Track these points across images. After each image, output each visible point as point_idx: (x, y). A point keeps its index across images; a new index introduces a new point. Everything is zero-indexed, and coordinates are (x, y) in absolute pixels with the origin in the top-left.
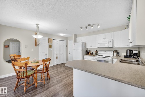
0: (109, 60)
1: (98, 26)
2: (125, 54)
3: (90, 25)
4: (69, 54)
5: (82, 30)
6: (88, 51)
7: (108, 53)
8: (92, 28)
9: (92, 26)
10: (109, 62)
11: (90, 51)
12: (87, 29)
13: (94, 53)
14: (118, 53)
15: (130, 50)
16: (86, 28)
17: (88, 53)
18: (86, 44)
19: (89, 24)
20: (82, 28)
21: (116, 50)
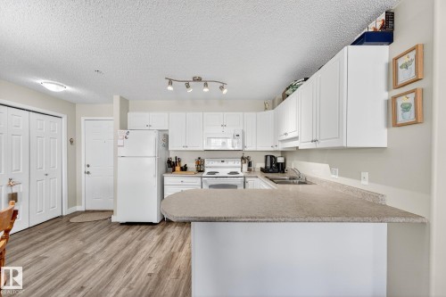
0: (238, 181)
1: (222, 88)
2: (263, 166)
3: (199, 79)
4: (88, 173)
5: (170, 88)
6: (174, 160)
7: (231, 163)
8: (206, 90)
9: (206, 85)
10: (239, 188)
11: (178, 160)
12: (190, 90)
13: (192, 166)
14: (250, 164)
15: (271, 157)
16: (188, 86)
17: (172, 165)
18: (166, 139)
19: (197, 75)
20: (170, 83)
21: (245, 156)
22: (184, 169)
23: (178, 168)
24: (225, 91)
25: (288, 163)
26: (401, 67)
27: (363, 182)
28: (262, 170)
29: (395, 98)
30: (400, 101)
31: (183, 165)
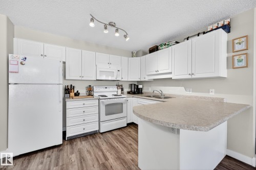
1: (125, 37)
2: (129, 90)
3: (113, 25)
5: (92, 24)
6: (69, 87)
7: (111, 89)
8: (117, 34)
9: (117, 31)
11: (72, 88)
12: (106, 32)
13: (83, 92)
14: (122, 90)
15: (135, 85)
16: (106, 28)
20: (92, 20)
21: (120, 84)
22: (77, 94)
23: (72, 94)
24: (128, 39)
25: (144, 88)
26: (237, 44)
27: (211, 94)
28: (129, 93)
29: (233, 56)
30: (236, 58)
31: (75, 91)
